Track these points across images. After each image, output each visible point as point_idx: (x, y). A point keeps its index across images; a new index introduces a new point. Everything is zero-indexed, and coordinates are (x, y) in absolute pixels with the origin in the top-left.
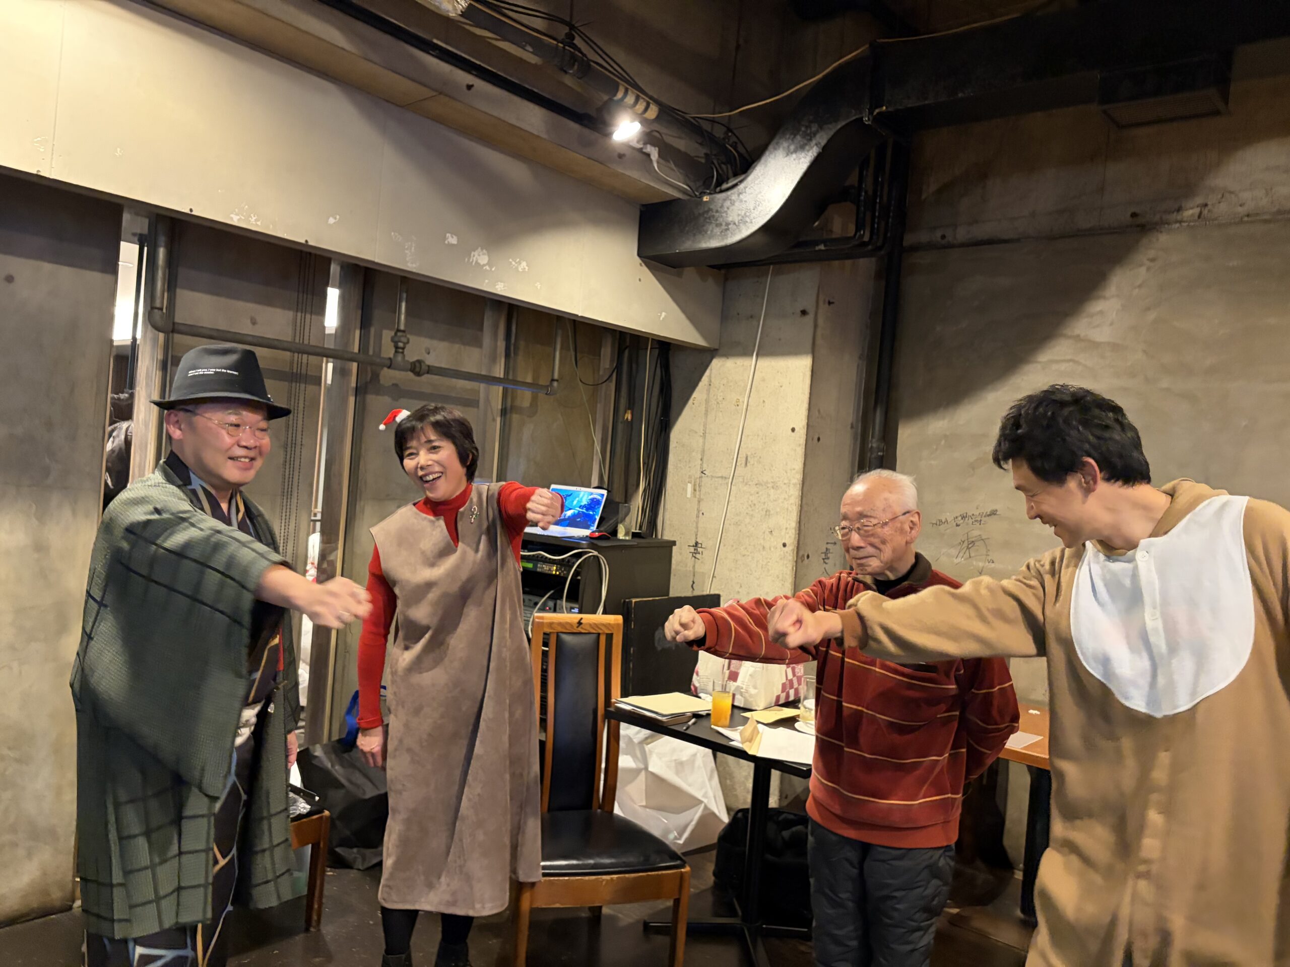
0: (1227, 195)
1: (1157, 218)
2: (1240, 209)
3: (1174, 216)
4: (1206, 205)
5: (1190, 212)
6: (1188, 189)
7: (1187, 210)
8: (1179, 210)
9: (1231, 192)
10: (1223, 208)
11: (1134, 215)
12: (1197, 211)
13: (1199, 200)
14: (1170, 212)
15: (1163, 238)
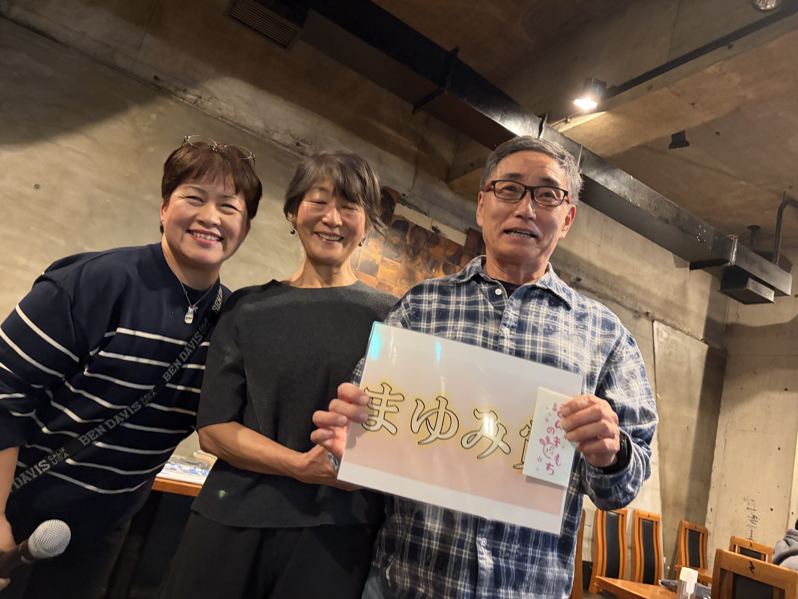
0: (214, 99)
1: (172, 88)
2: (218, 111)
3: (181, 93)
4: (200, 97)
5: (191, 97)
6: (194, 83)
7: (189, 94)
8: (185, 91)
9: (217, 99)
10: (209, 105)
11: (156, 78)
12: (195, 98)
13: (197, 92)
14: (177, 89)
15: (171, 103)
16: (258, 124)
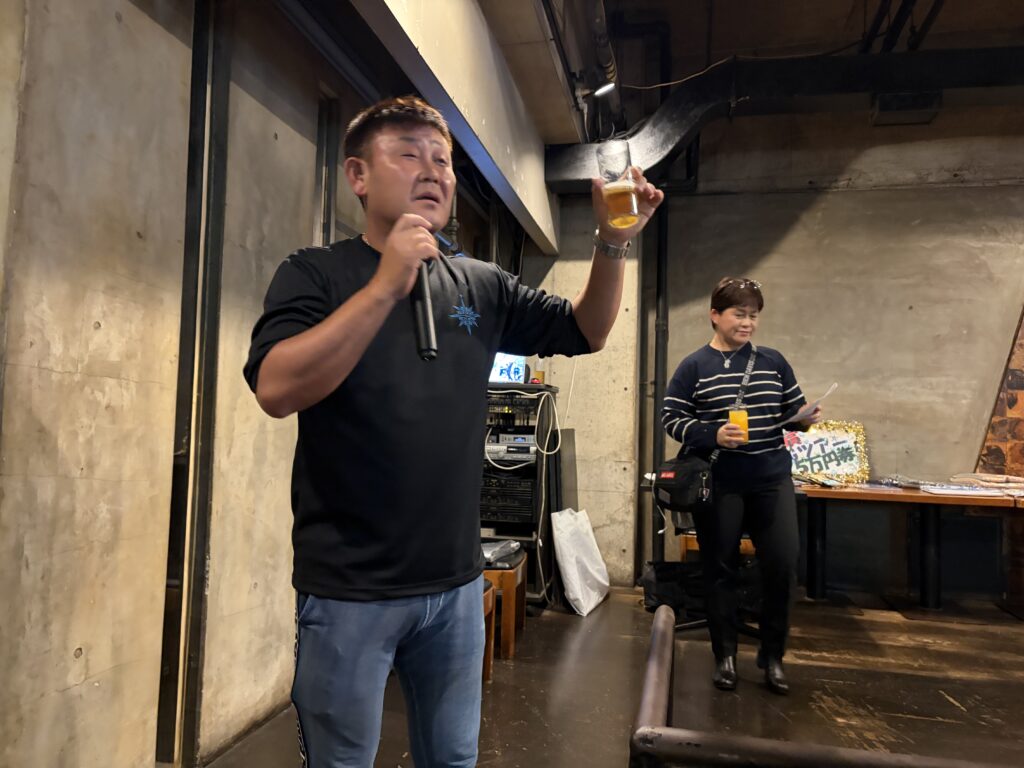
0: (863, 174)
1: (824, 185)
2: (870, 183)
3: (834, 185)
4: (850, 179)
5: (842, 183)
6: (839, 170)
7: (840, 181)
8: (836, 181)
9: (865, 173)
10: (860, 181)
11: (810, 182)
12: (845, 182)
13: (847, 176)
14: (831, 182)
15: (829, 197)
16: (911, 176)
